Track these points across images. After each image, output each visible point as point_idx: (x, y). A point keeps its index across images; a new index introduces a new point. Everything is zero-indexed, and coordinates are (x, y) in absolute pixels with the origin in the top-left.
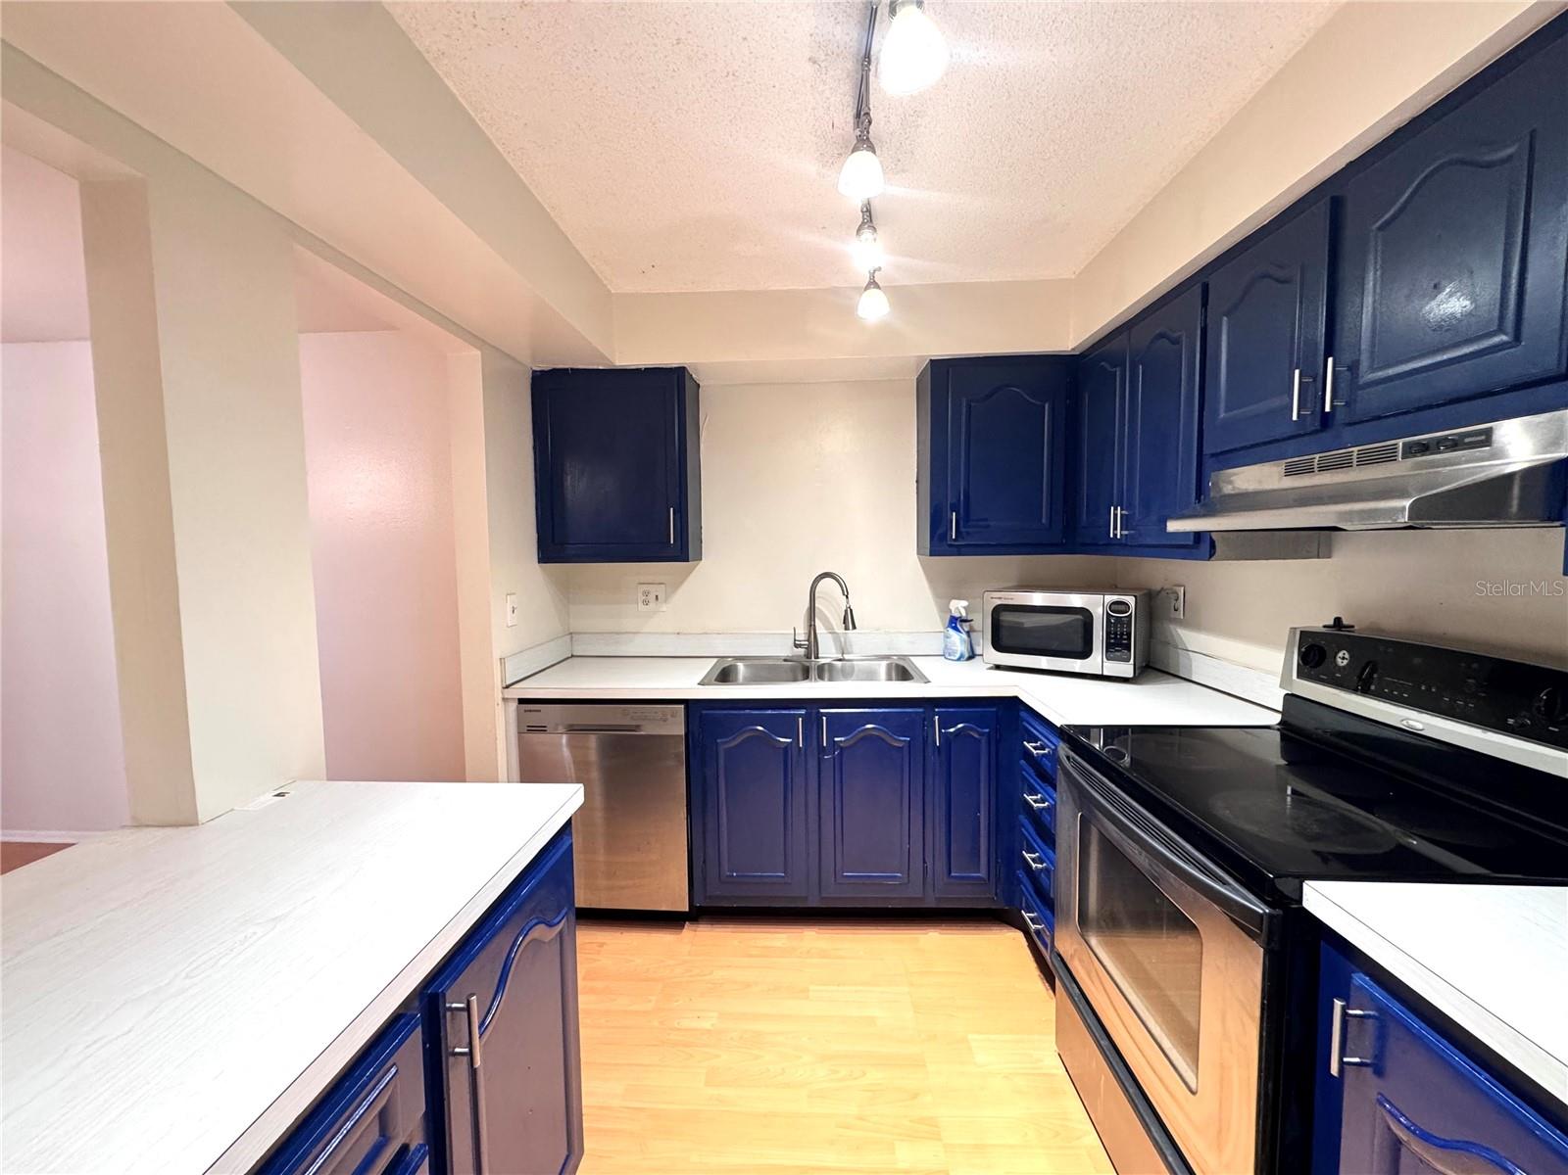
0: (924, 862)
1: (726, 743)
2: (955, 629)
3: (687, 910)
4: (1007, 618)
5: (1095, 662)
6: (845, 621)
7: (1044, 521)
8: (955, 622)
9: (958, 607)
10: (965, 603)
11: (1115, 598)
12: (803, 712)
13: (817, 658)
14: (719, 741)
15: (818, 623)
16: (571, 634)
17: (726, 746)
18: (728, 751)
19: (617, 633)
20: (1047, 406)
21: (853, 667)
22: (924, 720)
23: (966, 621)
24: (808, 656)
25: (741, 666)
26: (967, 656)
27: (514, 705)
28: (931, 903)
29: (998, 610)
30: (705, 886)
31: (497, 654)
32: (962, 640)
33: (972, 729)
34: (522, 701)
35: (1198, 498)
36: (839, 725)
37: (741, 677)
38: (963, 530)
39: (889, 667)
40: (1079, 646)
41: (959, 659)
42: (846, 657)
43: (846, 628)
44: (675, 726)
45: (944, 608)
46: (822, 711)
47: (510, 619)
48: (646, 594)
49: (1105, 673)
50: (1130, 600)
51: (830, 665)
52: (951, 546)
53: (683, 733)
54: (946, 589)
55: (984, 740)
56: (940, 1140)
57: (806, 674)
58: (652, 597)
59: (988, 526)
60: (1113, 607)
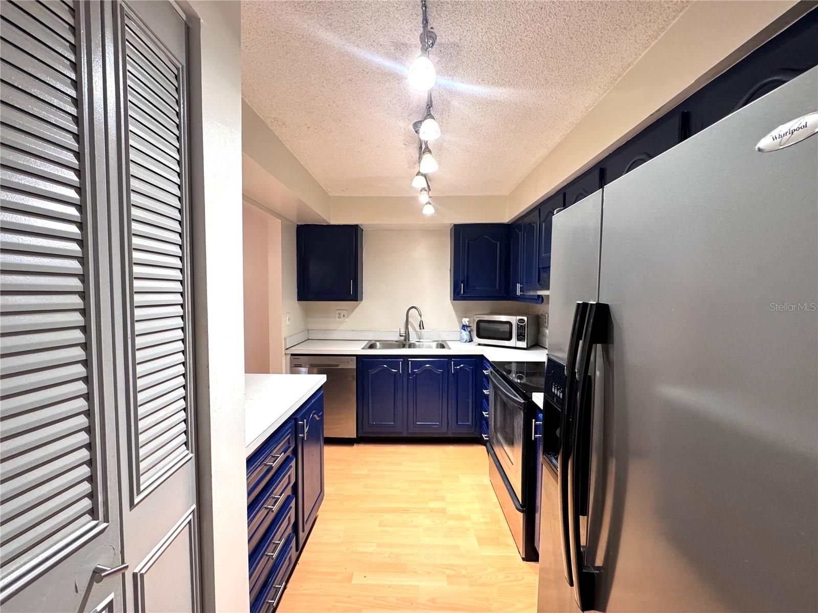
0: (448, 419)
1: (372, 372)
2: (464, 330)
3: (355, 437)
4: (482, 325)
5: (513, 342)
6: (420, 326)
7: (497, 287)
8: (464, 327)
9: (466, 321)
10: (468, 319)
11: (521, 317)
12: (402, 360)
13: (409, 340)
14: (370, 371)
15: (409, 326)
16: (308, 330)
17: (372, 373)
18: (372, 375)
19: (327, 330)
20: (498, 243)
21: (423, 345)
22: (448, 363)
23: (469, 327)
24: (405, 340)
25: (378, 344)
26: (468, 340)
27: (289, 356)
28: (450, 435)
29: (479, 322)
30: (363, 428)
31: (283, 337)
32: (467, 334)
33: (467, 367)
34: (292, 355)
35: (538, 282)
36: (416, 365)
37: (378, 348)
38: (466, 291)
39: (438, 344)
40: (508, 336)
41: (465, 342)
42: (421, 340)
43: (420, 329)
44: (353, 365)
45: (460, 322)
46: (409, 359)
47: (288, 323)
48: (339, 314)
49: (517, 346)
50: (525, 318)
51: (414, 344)
52: (462, 297)
53: (355, 367)
54: (461, 314)
55: (471, 371)
56: (444, 500)
57: (404, 346)
58: (342, 316)
59: (475, 289)
60: (520, 321)
